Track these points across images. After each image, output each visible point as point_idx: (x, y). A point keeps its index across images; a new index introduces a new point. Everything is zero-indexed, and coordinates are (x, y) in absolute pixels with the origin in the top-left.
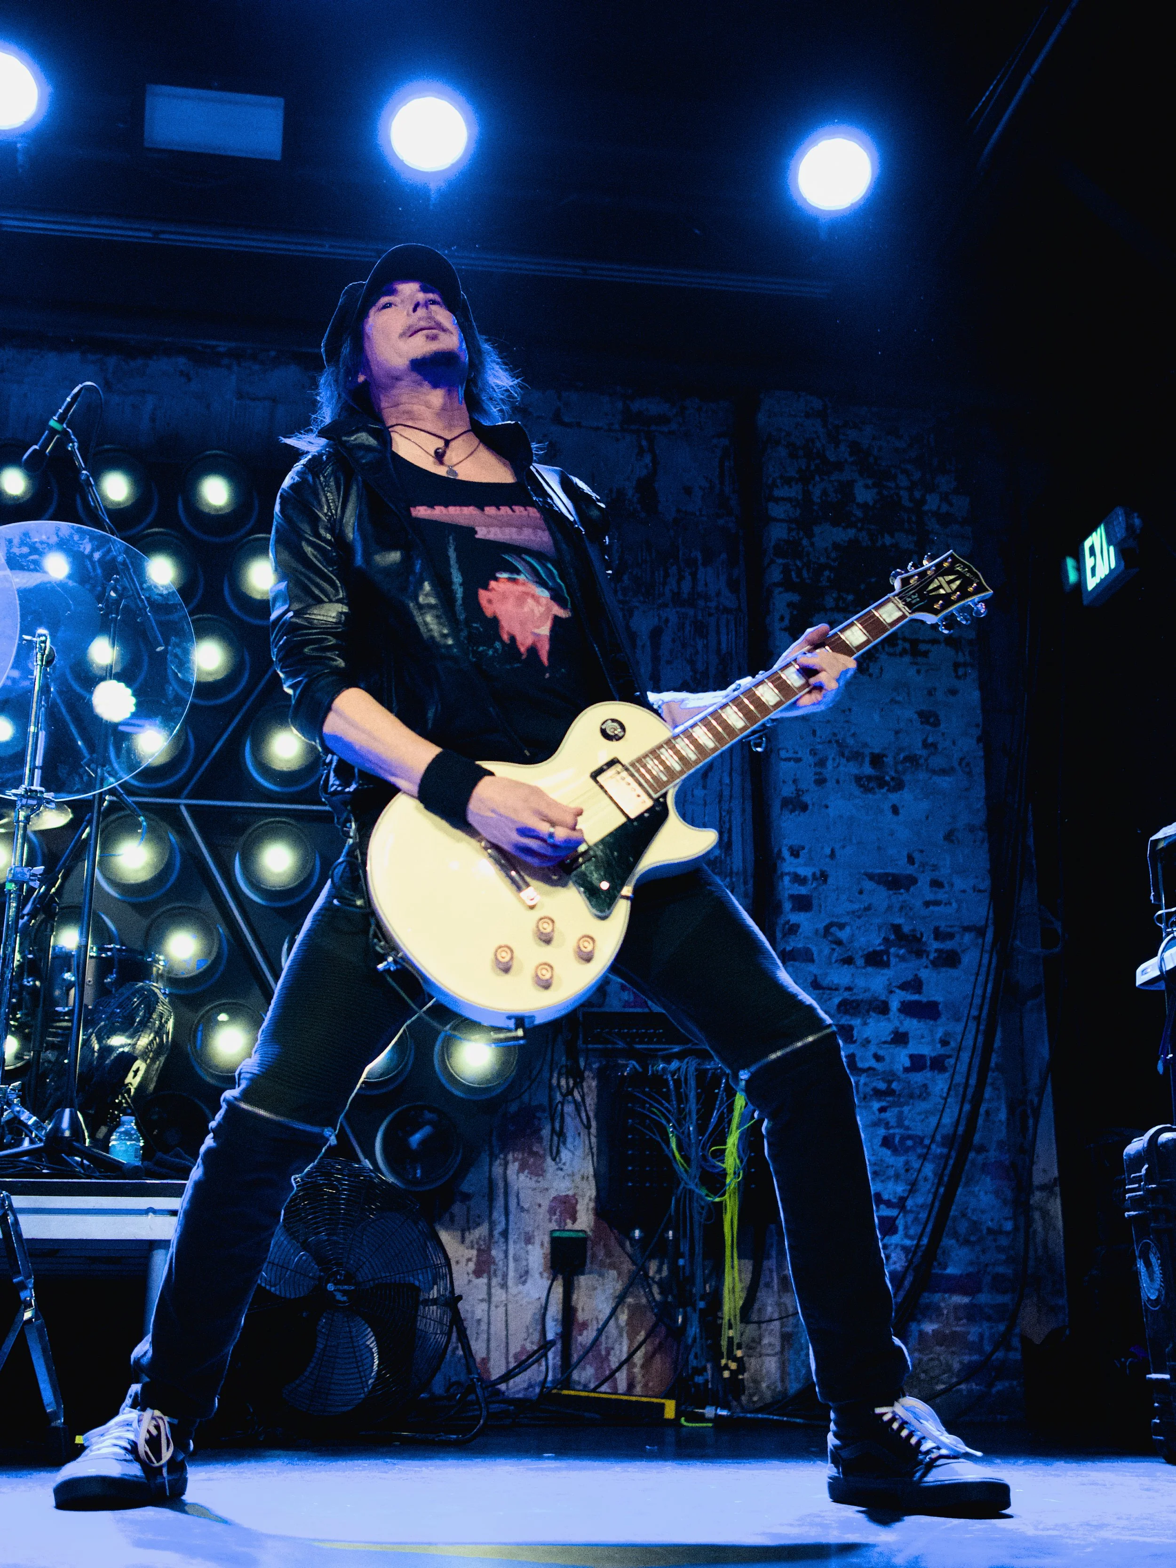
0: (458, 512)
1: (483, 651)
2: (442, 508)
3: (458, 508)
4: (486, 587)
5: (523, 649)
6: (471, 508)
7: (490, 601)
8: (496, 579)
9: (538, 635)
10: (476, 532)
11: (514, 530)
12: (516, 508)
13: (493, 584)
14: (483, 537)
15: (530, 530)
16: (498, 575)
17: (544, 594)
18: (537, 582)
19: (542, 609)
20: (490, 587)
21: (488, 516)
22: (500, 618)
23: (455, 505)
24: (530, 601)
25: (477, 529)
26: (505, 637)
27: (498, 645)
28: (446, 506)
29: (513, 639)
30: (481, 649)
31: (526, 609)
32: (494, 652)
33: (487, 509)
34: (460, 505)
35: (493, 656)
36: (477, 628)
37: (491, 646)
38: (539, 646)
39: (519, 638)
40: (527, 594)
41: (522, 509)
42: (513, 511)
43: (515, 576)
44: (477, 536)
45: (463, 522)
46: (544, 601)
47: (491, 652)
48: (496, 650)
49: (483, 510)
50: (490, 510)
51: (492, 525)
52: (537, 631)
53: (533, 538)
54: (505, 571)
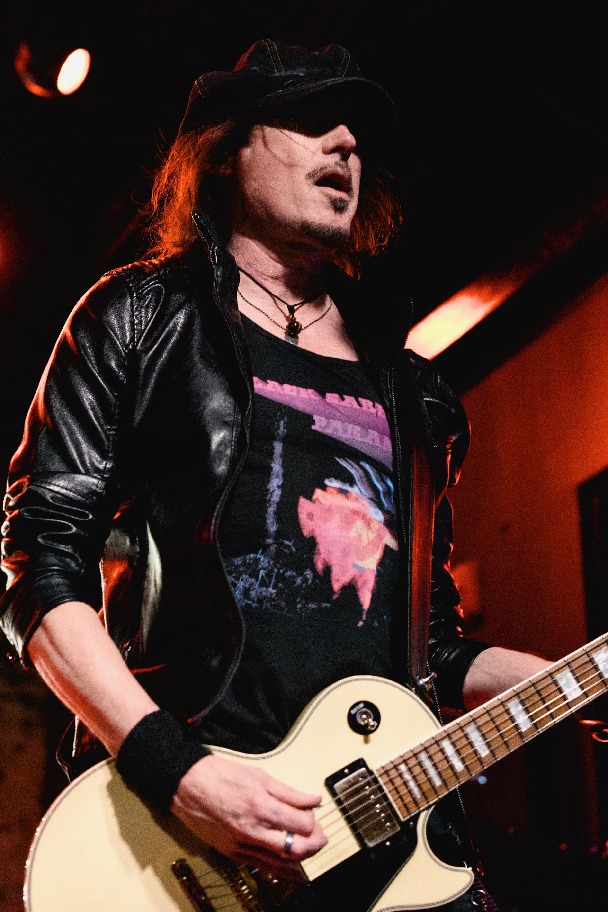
0: (294, 394)
1: (290, 577)
2: (276, 384)
3: (294, 388)
4: (309, 496)
5: (336, 586)
6: (310, 391)
7: (310, 516)
8: (324, 488)
9: (360, 569)
10: (313, 422)
11: (358, 429)
12: (363, 401)
13: (318, 493)
14: (320, 430)
15: (376, 434)
16: (327, 482)
17: (378, 516)
18: (371, 499)
19: (372, 536)
20: (314, 497)
21: (329, 404)
22: (319, 540)
23: (292, 384)
24: (359, 523)
25: (315, 417)
26: (320, 566)
27: (308, 573)
28: (281, 383)
29: (328, 569)
30: (288, 574)
31: (352, 534)
32: (302, 583)
33: (328, 395)
34: (298, 385)
35: (300, 586)
36: (288, 547)
37: (301, 573)
38: (360, 583)
39: (335, 573)
40: (356, 512)
41: (370, 403)
42: (360, 405)
43: (347, 487)
44: (313, 427)
45: (299, 406)
46: (376, 526)
47: (299, 581)
48: (306, 580)
49: (324, 396)
50: (332, 398)
51: (334, 419)
52: (360, 563)
53: (378, 444)
54: (337, 478)
